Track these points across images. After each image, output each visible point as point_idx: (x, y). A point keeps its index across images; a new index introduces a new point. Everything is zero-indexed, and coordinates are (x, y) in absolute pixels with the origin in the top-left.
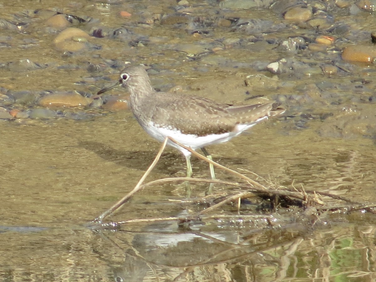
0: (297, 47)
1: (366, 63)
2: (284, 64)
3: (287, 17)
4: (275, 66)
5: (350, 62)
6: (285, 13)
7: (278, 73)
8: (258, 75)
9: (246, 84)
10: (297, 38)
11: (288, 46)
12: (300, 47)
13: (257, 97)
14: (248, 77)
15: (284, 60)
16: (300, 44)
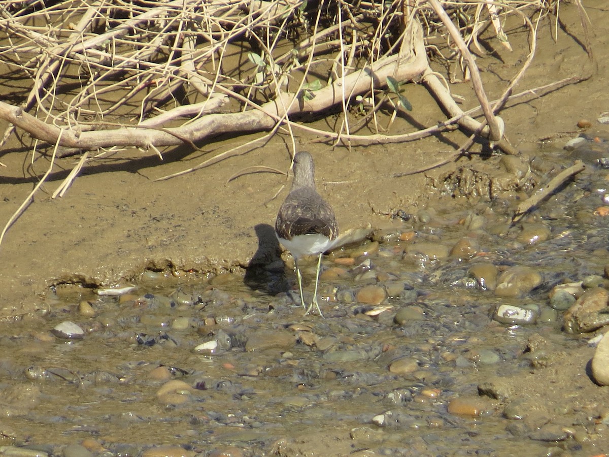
0: (402, 399)
1: (473, 416)
2: (390, 416)
3: (392, 369)
4: (380, 419)
5: (457, 414)
6: (390, 365)
7: (383, 426)
8: (363, 428)
9: (351, 437)
10: (402, 390)
11: (393, 398)
12: (406, 400)
13: (362, 450)
14: (353, 430)
15: (389, 413)
16: (405, 396)
